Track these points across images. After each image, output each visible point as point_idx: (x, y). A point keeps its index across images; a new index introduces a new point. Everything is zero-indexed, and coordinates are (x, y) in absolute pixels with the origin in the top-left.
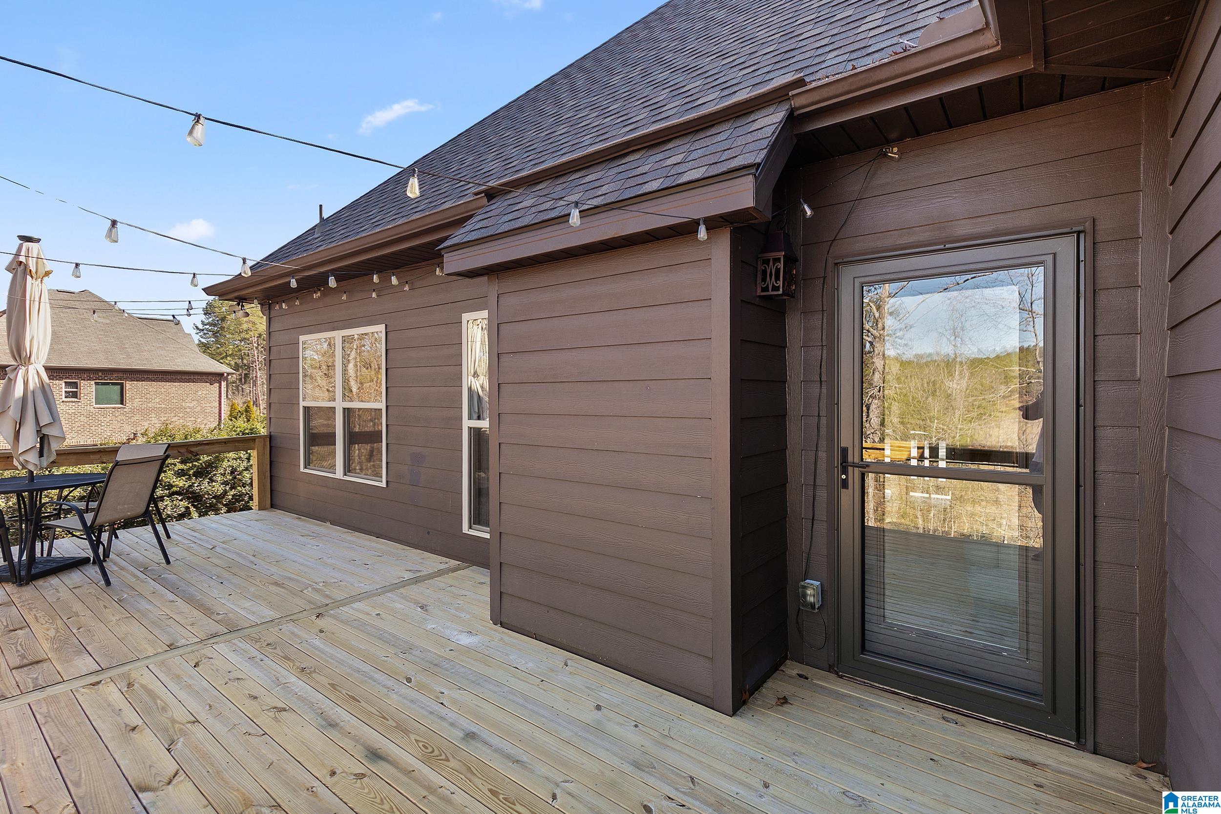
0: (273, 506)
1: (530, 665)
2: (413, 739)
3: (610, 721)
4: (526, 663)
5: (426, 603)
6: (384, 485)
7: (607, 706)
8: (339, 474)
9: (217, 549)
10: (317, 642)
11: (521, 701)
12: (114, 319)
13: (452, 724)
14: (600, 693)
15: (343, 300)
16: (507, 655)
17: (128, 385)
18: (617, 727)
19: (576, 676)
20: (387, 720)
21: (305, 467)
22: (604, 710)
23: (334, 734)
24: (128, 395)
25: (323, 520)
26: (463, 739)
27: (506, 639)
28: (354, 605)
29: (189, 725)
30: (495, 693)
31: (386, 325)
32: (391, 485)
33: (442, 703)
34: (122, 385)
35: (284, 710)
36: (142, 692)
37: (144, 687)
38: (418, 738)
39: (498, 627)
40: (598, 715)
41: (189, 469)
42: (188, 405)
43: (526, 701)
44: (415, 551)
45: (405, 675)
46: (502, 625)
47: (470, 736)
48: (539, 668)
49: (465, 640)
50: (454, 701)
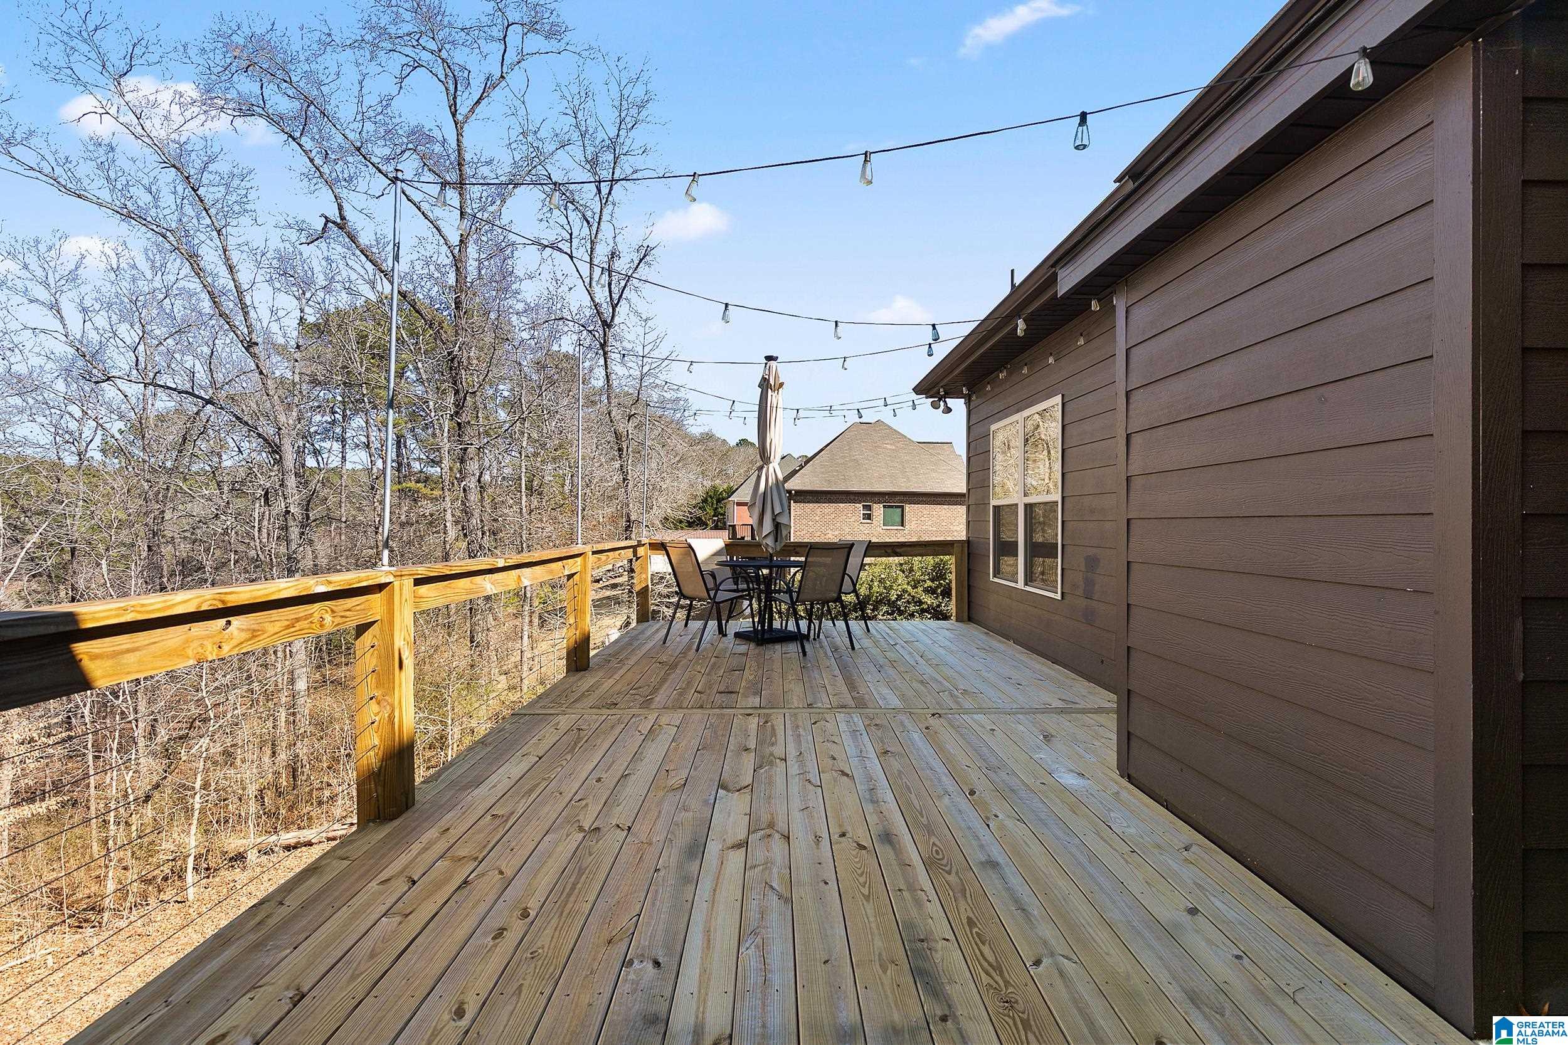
0: (970, 619)
1: (1132, 831)
2: (932, 841)
3: (1197, 931)
4: (1128, 826)
5: (1054, 733)
6: (1058, 597)
7: (1211, 915)
8: (1020, 585)
9: (898, 647)
10: (916, 736)
11: (1083, 859)
12: (898, 445)
13: (982, 846)
14: (1212, 899)
15: (1024, 374)
16: (1110, 810)
17: (907, 507)
18: (1203, 943)
19: (1191, 865)
20: (923, 817)
21: (994, 576)
22: (1199, 918)
23: (869, 808)
24: (907, 518)
25: (1007, 637)
26: (982, 863)
27: (1124, 795)
28: (975, 716)
29: (778, 761)
30: (1058, 838)
31: (1063, 395)
32: (1067, 597)
33: (988, 825)
34: (902, 507)
35: (847, 775)
36: (769, 729)
37: (773, 726)
38: (938, 843)
39: (1124, 782)
40: (1186, 918)
41: (938, 587)
42: (955, 528)
43: (1090, 862)
44: (1086, 683)
45: (971, 787)
46: (1130, 779)
47: (992, 864)
48: (1142, 838)
49: (1070, 780)
50: (1002, 827)
